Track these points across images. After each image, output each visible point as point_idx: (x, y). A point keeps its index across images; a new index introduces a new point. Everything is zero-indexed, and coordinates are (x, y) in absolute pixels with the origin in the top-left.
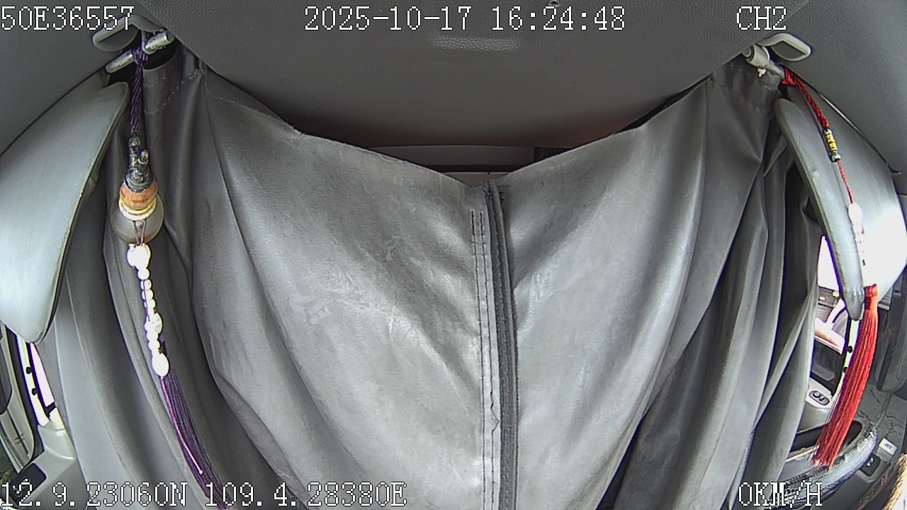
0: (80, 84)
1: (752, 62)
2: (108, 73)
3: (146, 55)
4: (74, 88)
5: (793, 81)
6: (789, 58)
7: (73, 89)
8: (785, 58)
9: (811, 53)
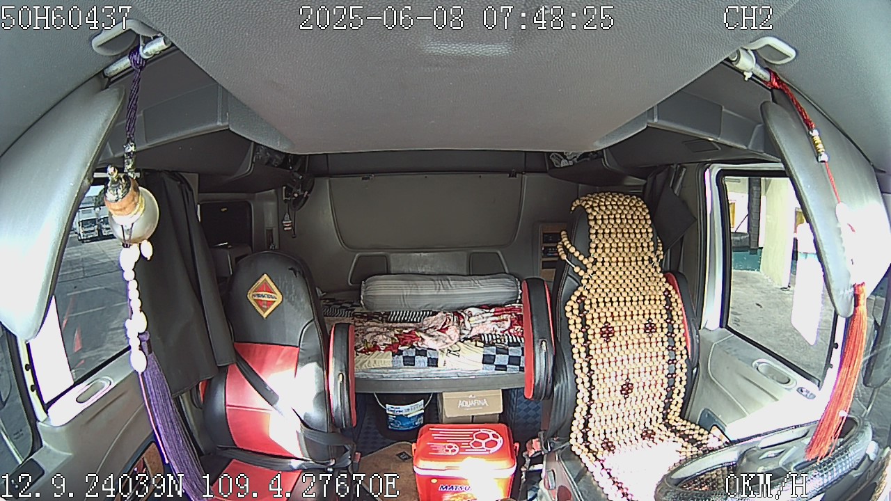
0: (79, 86)
1: (739, 66)
2: (105, 77)
3: (144, 59)
4: (74, 90)
5: (779, 84)
6: (773, 59)
7: (71, 92)
8: (771, 62)
9: (796, 57)
